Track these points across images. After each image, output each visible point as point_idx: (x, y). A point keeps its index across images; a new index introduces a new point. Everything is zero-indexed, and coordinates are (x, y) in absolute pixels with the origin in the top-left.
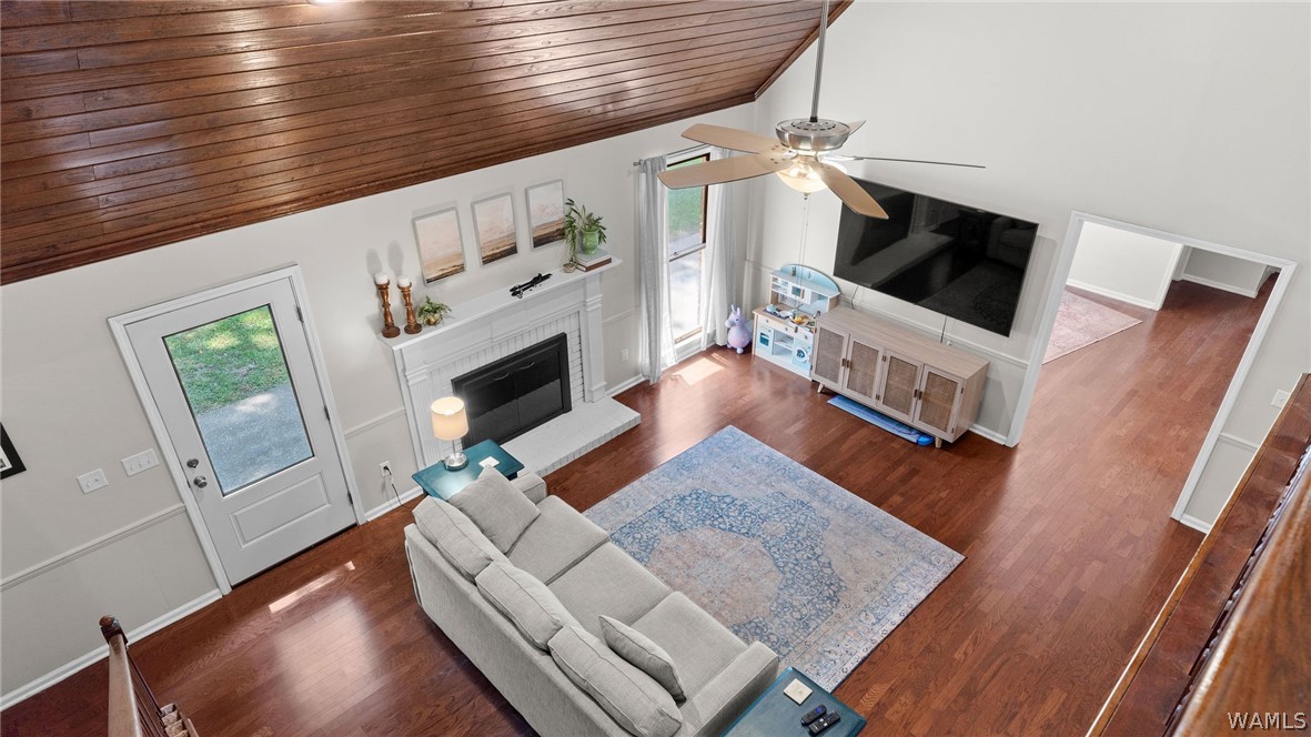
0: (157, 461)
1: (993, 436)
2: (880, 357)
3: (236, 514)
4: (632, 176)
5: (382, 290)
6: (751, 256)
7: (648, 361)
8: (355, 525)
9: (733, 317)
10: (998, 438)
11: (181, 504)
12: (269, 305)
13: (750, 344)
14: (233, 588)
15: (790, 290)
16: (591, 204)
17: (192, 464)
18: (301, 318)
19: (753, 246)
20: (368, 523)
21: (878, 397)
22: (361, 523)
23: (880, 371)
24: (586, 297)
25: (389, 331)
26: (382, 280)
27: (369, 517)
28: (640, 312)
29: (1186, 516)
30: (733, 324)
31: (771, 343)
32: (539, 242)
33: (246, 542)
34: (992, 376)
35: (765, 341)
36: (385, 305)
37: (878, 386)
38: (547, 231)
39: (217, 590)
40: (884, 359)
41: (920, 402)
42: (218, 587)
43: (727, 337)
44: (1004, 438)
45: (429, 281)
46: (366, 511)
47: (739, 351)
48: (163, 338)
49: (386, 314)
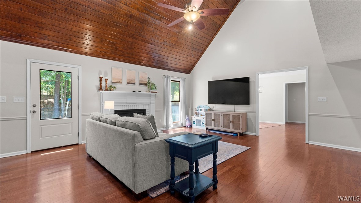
0: (24, 101)
1: (253, 134)
2: (221, 115)
3: (42, 126)
4: (163, 79)
5: (101, 78)
6: (190, 107)
7: (166, 124)
8: (78, 144)
9: (187, 118)
10: (254, 134)
11: (26, 117)
12: (71, 73)
13: (191, 125)
14: (32, 152)
15: (199, 110)
16: (153, 80)
17: (34, 106)
18: (78, 79)
19: (191, 103)
20: (82, 144)
21: (222, 126)
22: (80, 144)
23: (221, 118)
24: (151, 101)
25: (100, 89)
26: (101, 76)
27: (83, 142)
28: (164, 111)
29: (309, 141)
30: (187, 120)
31: (196, 123)
32: (141, 84)
33: (42, 137)
34: (248, 117)
35: (194, 123)
36: (101, 83)
37: (221, 124)
38: (143, 83)
39: (26, 151)
40: (222, 115)
41: (232, 124)
42: (27, 150)
43: (186, 124)
44: (255, 134)
45: (113, 82)
46: (82, 141)
47: (189, 127)
48: (40, 70)
49: (101, 85)
